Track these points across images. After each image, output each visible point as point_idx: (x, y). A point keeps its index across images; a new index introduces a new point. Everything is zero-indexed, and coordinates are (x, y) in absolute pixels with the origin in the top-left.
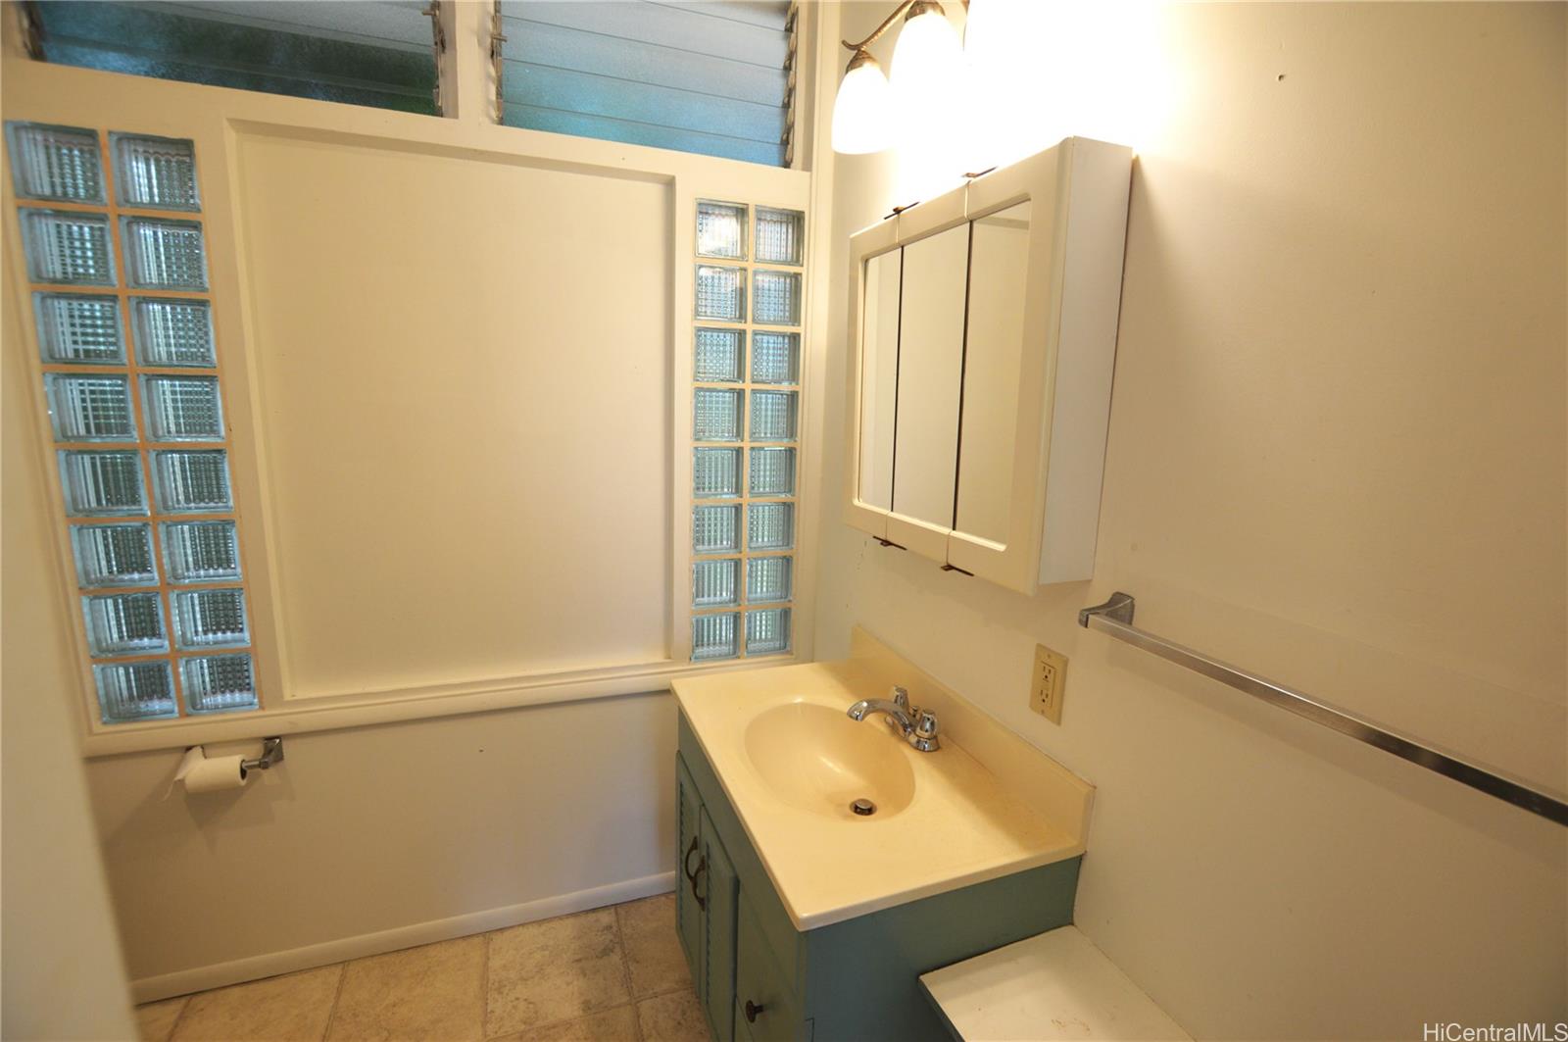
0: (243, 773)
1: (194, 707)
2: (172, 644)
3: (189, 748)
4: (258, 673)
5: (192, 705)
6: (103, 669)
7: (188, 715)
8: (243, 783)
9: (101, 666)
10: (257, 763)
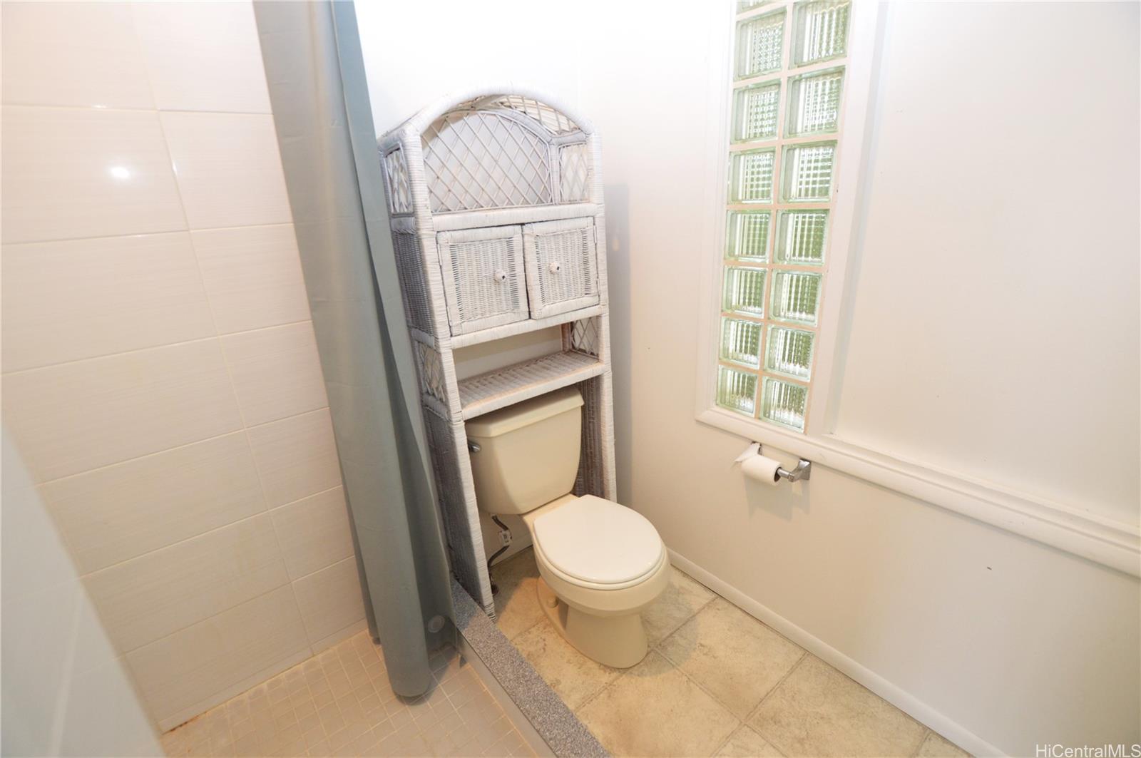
0: (777, 477)
1: (765, 415)
2: (762, 364)
3: (754, 442)
4: (809, 405)
5: (764, 412)
6: (723, 369)
7: (760, 419)
8: (775, 484)
9: (723, 366)
10: (787, 474)
